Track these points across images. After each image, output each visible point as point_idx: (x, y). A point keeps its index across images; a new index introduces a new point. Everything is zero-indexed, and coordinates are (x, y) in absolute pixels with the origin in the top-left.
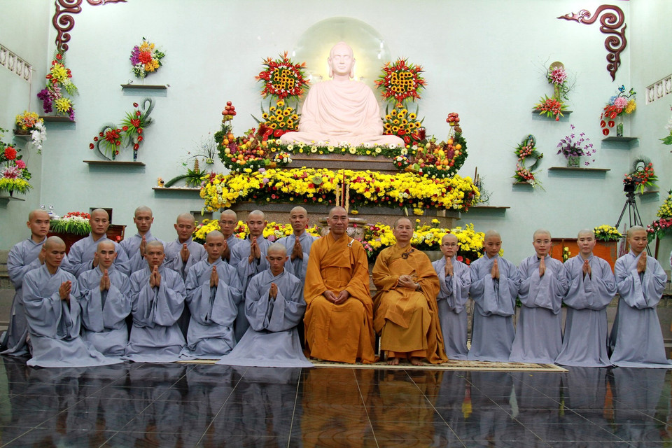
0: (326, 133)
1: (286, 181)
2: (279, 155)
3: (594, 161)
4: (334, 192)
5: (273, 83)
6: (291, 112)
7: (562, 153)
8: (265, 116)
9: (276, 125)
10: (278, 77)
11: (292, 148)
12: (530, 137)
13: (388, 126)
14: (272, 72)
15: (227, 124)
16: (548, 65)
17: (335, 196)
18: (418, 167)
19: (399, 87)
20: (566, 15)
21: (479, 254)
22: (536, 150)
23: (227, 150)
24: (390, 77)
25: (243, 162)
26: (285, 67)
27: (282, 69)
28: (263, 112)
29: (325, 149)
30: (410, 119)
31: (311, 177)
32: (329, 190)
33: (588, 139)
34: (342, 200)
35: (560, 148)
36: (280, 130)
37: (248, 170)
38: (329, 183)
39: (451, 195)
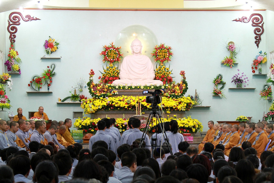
0: (131, 79)
1: (117, 102)
2: (113, 91)
3: (248, 85)
4: (135, 106)
5: (108, 56)
6: (116, 69)
7: (233, 82)
8: (105, 71)
9: (110, 75)
10: (109, 54)
11: (118, 87)
12: (220, 75)
13: (157, 74)
14: (107, 52)
15: (91, 79)
16: (227, 43)
17: (135, 107)
18: (168, 94)
19: (162, 56)
20: (236, 19)
21: (192, 128)
22: (223, 81)
23: (92, 90)
24: (157, 52)
25: (99, 95)
26: (112, 49)
27: (111, 50)
28: (104, 70)
29: (131, 87)
30: (166, 70)
31: (126, 100)
32: (133, 105)
33: (245, 75)
34: (138, 108)
35: (233, 80)
36: (111, 77)
37: (102, 98)
38: (133, 102)
39: (181, 105)
